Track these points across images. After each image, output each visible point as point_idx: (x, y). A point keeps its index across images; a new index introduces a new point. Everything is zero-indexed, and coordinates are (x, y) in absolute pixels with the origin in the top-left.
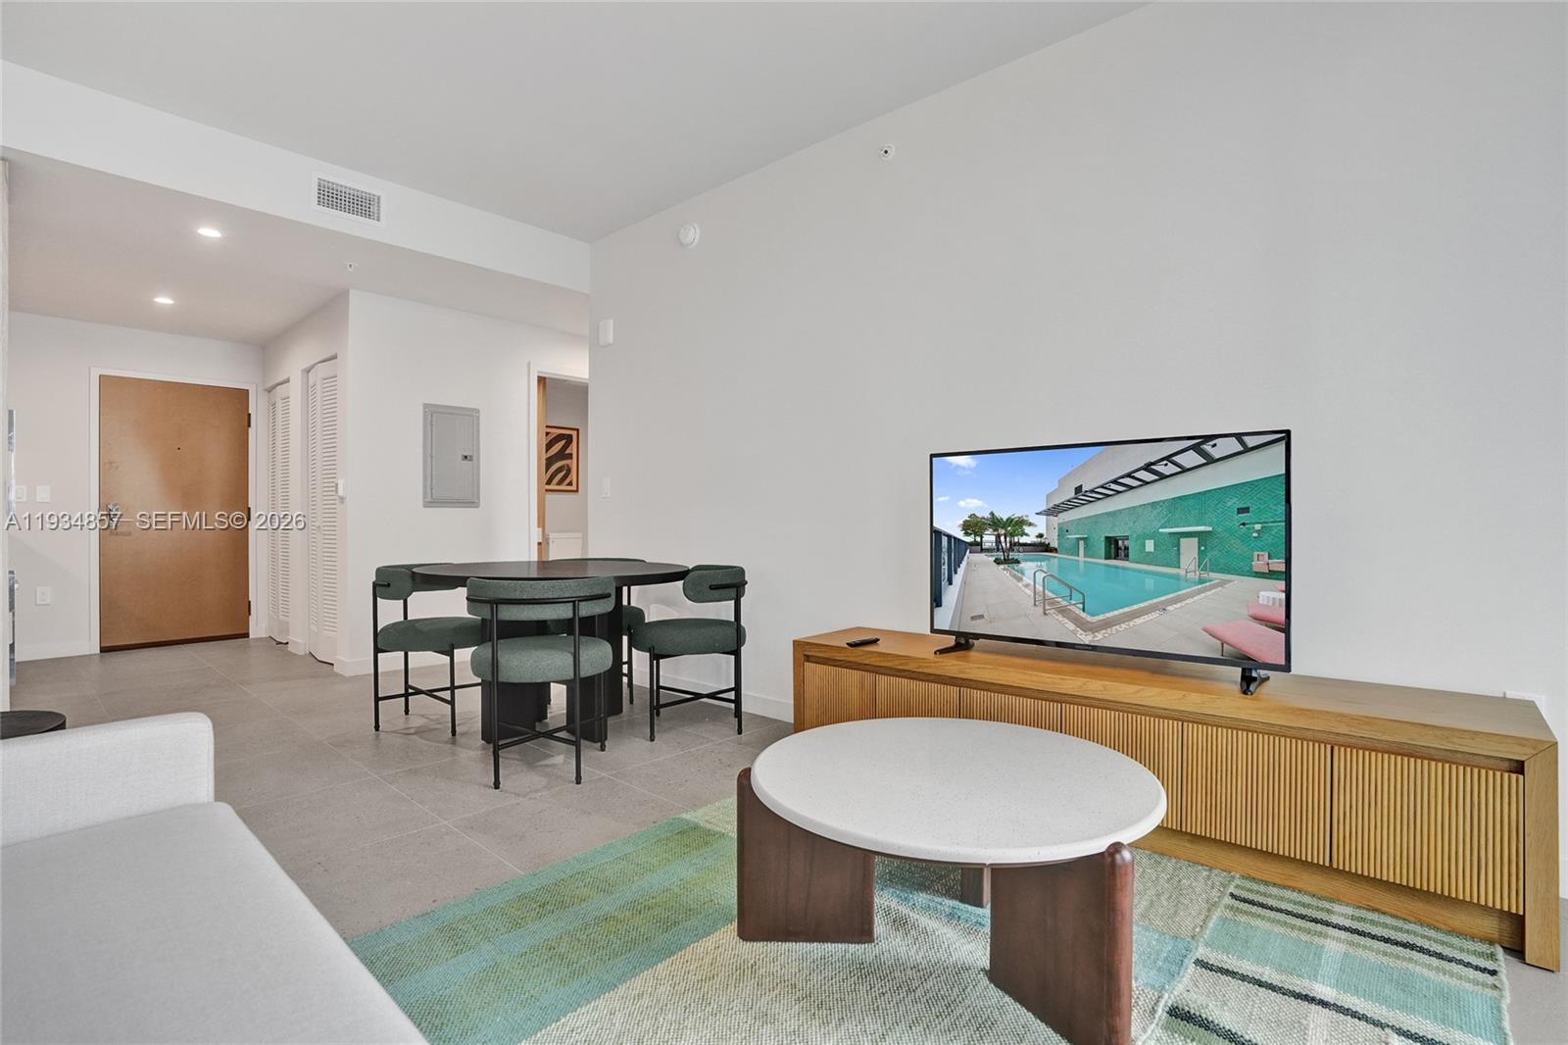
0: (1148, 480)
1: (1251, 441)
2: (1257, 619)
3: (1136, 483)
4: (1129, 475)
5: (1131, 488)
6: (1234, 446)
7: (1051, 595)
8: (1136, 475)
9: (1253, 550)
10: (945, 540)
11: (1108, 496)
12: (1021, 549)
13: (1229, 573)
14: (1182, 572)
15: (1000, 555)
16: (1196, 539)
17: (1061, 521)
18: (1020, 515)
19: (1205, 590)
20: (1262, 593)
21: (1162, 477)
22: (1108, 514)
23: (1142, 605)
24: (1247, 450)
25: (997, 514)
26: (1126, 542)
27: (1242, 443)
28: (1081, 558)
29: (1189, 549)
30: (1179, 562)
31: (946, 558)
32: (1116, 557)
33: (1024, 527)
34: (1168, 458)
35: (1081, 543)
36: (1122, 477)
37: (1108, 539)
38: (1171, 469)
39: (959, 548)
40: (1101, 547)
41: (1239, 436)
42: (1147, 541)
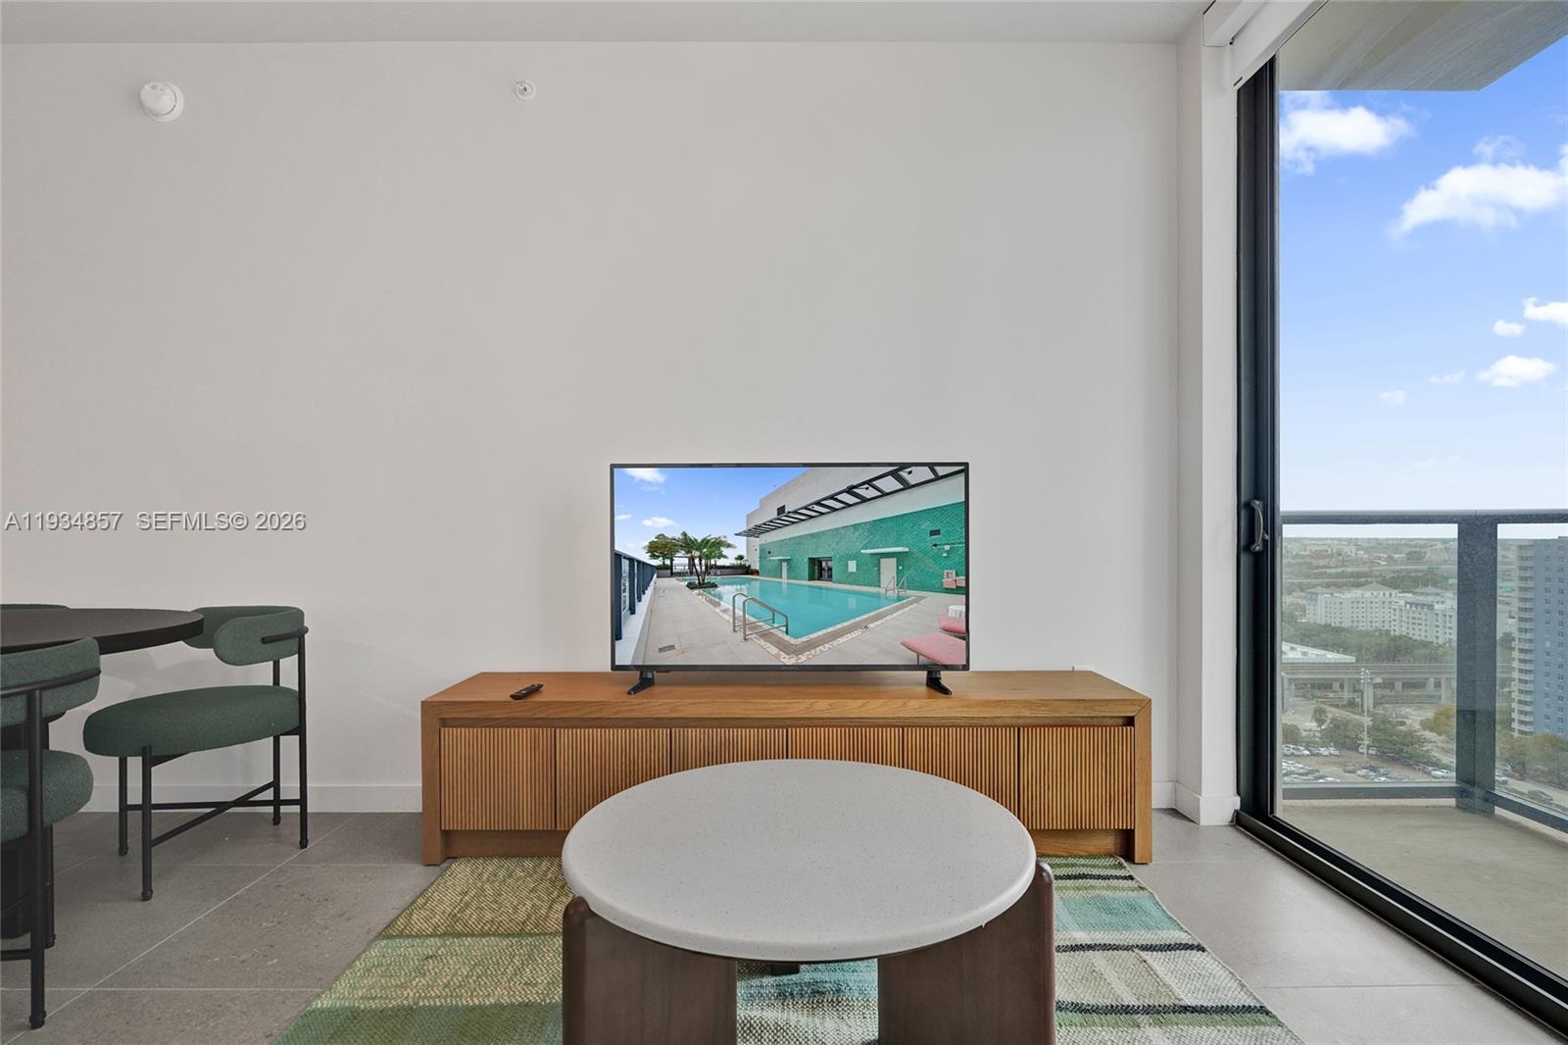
0: (851, 503)
1: (941, 471)
2: (947, 630)
3: (838, 505)
4: (832, 497)
5: (835, 510)
6: (928, 474)
7: (753, 619)
8: (839, 497)
9: (943, 568)
10: (625, 564)
11: (811, 517)
12: (719, 572)
13: (923, 590)
14: (882, 591)
15: (695, 579)
16: (895, 559)
17: (763, 542)
18: (717, 536)
19: (902, 607)
20: (951, 607)
21: (864, 500)
22: (812, 535)
23: (845, 624)
24: (938, 478)
25: (692, 535)
26: (830, 563)
27: (934, 472)
28: (784, 580)
29: (889, 568)
30: (879, 582)
31: (627, 584)
32: (820, 578)
33: (722, 549)
34: (869, 482)
35: (784, 564)
36: (825, 499)
37: (812, 561)
38: (871, 493)
39: (642, 574)
40: (804, 568)
41: (931, 466)
42: (850, 562)
